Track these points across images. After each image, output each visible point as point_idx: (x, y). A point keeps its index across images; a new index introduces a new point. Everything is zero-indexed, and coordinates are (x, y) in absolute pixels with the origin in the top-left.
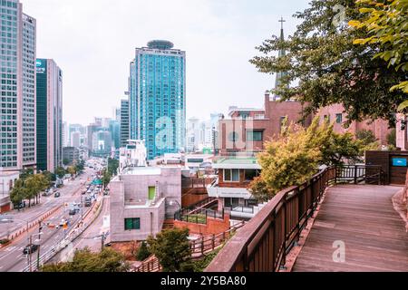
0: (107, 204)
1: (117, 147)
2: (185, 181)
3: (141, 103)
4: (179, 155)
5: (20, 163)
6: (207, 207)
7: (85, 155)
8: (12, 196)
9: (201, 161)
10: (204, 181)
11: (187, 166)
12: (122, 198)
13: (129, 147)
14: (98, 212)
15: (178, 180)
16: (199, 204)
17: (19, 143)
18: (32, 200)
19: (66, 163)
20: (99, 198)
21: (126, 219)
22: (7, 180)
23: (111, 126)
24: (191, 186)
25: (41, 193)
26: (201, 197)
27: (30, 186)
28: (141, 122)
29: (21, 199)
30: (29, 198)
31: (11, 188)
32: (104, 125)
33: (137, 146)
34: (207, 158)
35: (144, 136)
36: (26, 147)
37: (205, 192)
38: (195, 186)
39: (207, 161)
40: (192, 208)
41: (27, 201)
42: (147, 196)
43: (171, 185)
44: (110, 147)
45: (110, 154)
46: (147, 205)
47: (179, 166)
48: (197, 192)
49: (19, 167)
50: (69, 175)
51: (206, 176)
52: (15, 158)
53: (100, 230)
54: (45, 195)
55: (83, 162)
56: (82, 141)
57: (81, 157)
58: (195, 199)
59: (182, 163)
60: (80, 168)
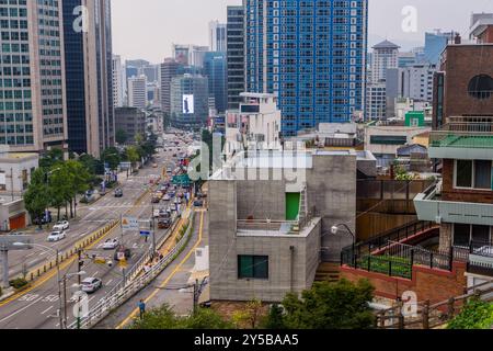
0: (203, 224)
1: (220, 108)
2: (366, 183)
3: (270, 13)
4: (351, 127)
5: (37, 134)
6: (414, 242)
7: (156, 125)
8: (28, 199)
9: (401, 140)
10: (409, 187)
11: (370, 153)
12: (232, 213)
13: (245, 109)
14: (184, 240)
15: (349, 181)
16: (396, 233)
17: (36, 98)
18: (63, 210)
19: (121, 140)
20: (186, 213)
21: (239, 257)
22: (17, 170)
23: (207, 64)
24: (378, 196)
25: (79, 198)
26: (401, 221)
27: (59, 182)
28: (270, 55)
29: (44, 206)
30: (58, 205)
31: (25, 185)
32: (194, 61)
33: (262, 106)
34: (415, 136)
35: (276, 86)
36: (48, 107)
37: (409, 210)
38: (387, 196)
39: (416, 141)
40: (379, 242)
41: (54, 211)
42: (284, 212)
43: (334, 190)
44: (205, 108)
45: (207, 123)
46: (282, 232)
47: (353, 151)
48: (391, 210)
49: (36, 146)
50: (127, 164)
51: (411, 175)
52: (29, 129)
53: (189, 275)
54: (84, 201)
55: (154, 137)
56: (151, 95)
57: (150, 128)
59: (357, 144)
60: (148, 150)
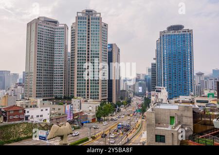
0: (145, 124)
1: (149, 91)
2: (196, 115)
3: (164, 65)
4: (190, 97)
5: (100, 97)
6: (214, 135)
7: (131, 95)
8: (97, 114)
9: (207, 102)
10: (210, 116)
11: (197, 105)
12: (154, 122)
13: (157, 91)
14: (139, 129)
15: (191, 114)
16: (207, 132)
17: (100, 87)
18: (106, 118)
19: (122, 99)
20: (140, 121)
21: (156, 135)
22: (94, 106)
23: (146, 79)
24: (200, 119)
25: (110, 115)
26: (208, 128)
27: (105, 110)
28: (164, 76)
29: (101, 116)
30: (104, 116)
31: (96, 110)
32: (142, 78)
33: (162, 90)
34: (211, 100)
35: (166, 85)
36: (103, 90)
37: (211, 124)
38: (203, 119)
39: (212, 102)
40: (201, 134)
41: (103, 118)
42: (170, 122)
43: (185, 116)
44: (145, 91)
45: (146, 95)
46: (169, 128)
47: (191, 105)
48: (205, 124)
49: (100, 100)
50: (123, 106)
51: (211, 113)
52: (98, 95)
53: (140, 139)
54: (111, 116)
55: (131, 98)
56: (130, 87)
57: (130, 96)
58: (204, 128)
59: (192, 102)
60: (129, 102)
